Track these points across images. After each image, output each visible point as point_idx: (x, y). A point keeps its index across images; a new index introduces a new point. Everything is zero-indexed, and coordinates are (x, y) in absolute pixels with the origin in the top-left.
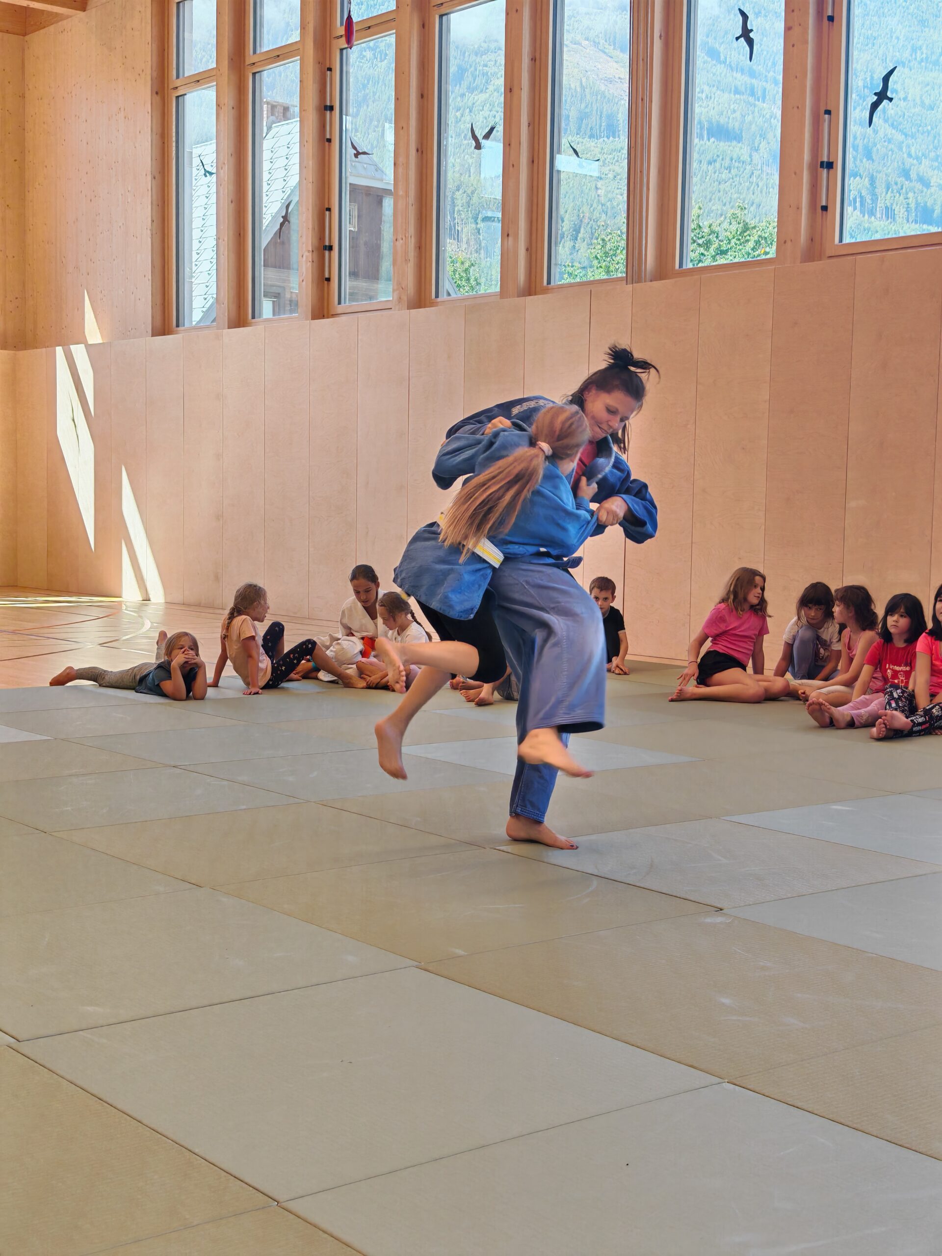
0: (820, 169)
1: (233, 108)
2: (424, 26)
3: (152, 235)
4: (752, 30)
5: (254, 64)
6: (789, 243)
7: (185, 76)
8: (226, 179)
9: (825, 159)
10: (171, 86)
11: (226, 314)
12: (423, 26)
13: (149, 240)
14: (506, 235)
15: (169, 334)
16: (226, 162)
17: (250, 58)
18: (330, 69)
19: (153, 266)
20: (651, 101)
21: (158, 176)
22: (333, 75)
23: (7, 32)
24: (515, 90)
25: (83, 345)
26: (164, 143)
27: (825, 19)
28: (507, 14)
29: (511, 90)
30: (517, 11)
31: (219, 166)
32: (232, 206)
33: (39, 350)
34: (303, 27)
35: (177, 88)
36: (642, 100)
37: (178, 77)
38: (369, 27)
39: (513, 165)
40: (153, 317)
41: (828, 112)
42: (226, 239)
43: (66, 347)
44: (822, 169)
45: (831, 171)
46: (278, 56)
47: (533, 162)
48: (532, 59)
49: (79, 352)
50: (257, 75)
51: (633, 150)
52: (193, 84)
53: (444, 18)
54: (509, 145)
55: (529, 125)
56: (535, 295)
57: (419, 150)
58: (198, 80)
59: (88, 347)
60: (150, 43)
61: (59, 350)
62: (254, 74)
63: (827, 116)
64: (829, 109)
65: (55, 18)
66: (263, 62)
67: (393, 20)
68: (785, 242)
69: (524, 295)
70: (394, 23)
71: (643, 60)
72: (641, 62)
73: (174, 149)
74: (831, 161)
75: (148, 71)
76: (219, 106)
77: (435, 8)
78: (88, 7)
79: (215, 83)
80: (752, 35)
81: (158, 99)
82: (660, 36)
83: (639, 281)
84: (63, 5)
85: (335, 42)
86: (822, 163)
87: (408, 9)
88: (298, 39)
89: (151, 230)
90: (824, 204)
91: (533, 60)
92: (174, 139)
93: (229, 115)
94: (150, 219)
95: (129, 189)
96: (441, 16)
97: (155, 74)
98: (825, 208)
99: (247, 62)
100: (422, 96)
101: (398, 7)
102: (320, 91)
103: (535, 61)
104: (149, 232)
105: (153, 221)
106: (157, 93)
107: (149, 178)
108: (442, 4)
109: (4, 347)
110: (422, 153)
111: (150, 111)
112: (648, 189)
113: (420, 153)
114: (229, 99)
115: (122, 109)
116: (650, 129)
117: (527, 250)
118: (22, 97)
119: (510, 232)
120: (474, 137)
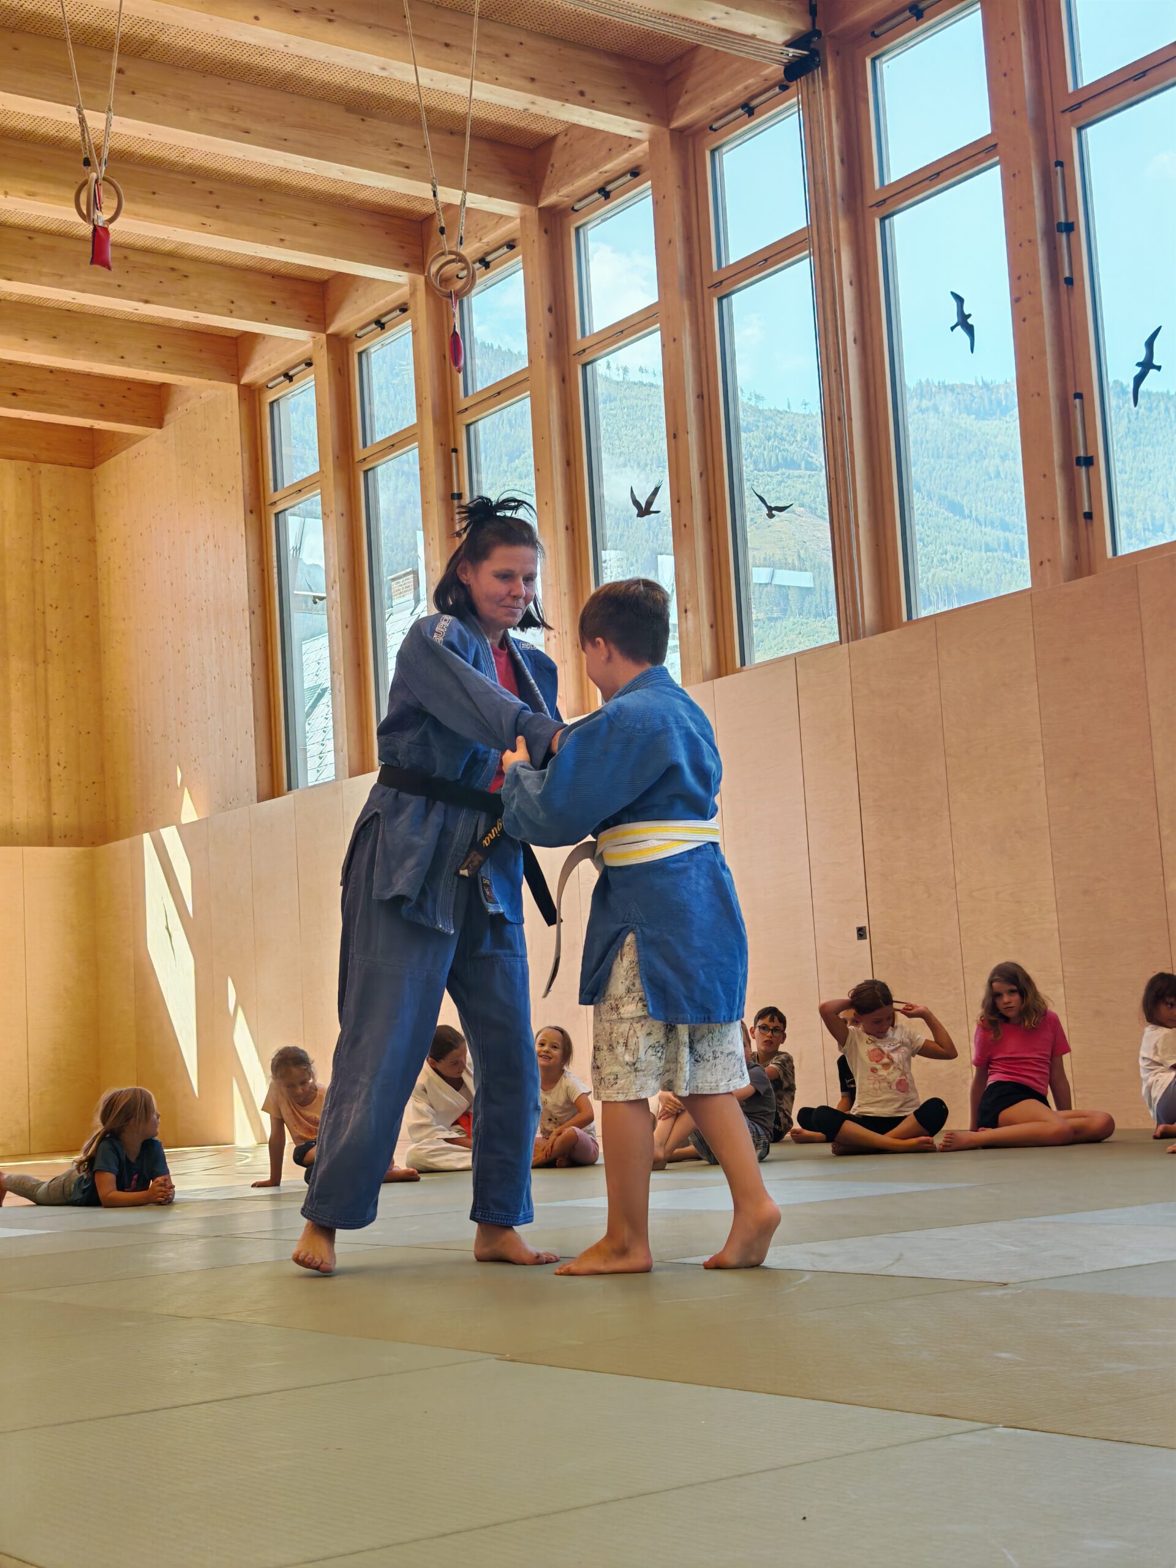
0: (1076, 468)
1: (342, 515)
2: (565, 380)
3: (253, 681)
4: (969, 316)
5: (364, 459)
6: (1046, 564)
7: (285, 486)
8: (339, 600)
9: (1082, 454)
10: (269, 501)
11: (347, 764)
12: (563, 380)
13: (250, 688)
14: (683, 611)
15: (279, 796)
16: (337, 580)
17: (360, 453)
18: (455, 450)
19: (256, 719)
20: (850, 419)
21: (258, 611)
22: (460, 458)
23: (71, 465)
24: (680, 435)
25: (174, 828)
26: (263, 570)
27: (1062, 282)
28: (663, 346)
29: (675, 436)
30: (674, 340)
31: (329, 587)
32: (348, 631)
33: (121, 841)
34: (419, 405)
35: (275, 503)
36: (839, 419)
37: (276, 490)
38: (499, 393)
39: (685, 526)
40: (258, 782)
41: (1079, 396)
42: (342, 672)
43: (154, 833)
44: (1078, 467)
45: (1091, 469)
46: (393, 445)
47: (710, 519)
48: (698, 397)
49: (170, 835)
50: (370, 473)
51: (833, 482)
52: (294, 495)
53: (589, 368)
54: (679, 501)
55: (701, 475)
56: (727, 674)
57: (569, 528)
58: (299, 489)
59: (181, 828)
60: (240, 454)
61: (146, 837)
62: (366, 472)
63: (1077, 401)
64: (1079, 391)
65: (129, 440)
66: (375, 456)
67: (526, 379)
68: (1041, 563)
69: (713, 678)
70: (527, 384)
71: (835, 371)
72: (833, 375)
73: (276, 576)
74: (1089, 455)
75: (240, 486)
76: (325, 514)
77: (577, 356)
78: (165, 423)
79: (319, 491)
80: (970, 321)
81: (253, 517)
82: (855, 340)
83: (856, 637)
84: (135, 422)
85: (459, 417)
86: (1078, 459)
87: (543, 363)
88: (415, 421)
89: (252, 675)
90: (1086, 510)
91: (700, 396)
92: (275, 564)
93: (338, 524)
94: (249, 663)
95: (224, 630)
96: (584, 366)
97: (247, 488)
99: (357, 459)
100: (568, 463)
101: (530, 361)
102: (445, 478)
103: (702, 397)
104: (249, 679)
105: (253, 664)
106: (251, 512)
107: (247, 613)
108: (584, 350)
109: (78, 844)
110: (573, 530)
111: (244, 534)
112: (857, 526)
113: (570, 531)
114: (337, 505)
115: (211, 537)
116: (852, 453)
117: (712, 626)
118: (93, 540)
119: (689, 606)
120: (636, 503)
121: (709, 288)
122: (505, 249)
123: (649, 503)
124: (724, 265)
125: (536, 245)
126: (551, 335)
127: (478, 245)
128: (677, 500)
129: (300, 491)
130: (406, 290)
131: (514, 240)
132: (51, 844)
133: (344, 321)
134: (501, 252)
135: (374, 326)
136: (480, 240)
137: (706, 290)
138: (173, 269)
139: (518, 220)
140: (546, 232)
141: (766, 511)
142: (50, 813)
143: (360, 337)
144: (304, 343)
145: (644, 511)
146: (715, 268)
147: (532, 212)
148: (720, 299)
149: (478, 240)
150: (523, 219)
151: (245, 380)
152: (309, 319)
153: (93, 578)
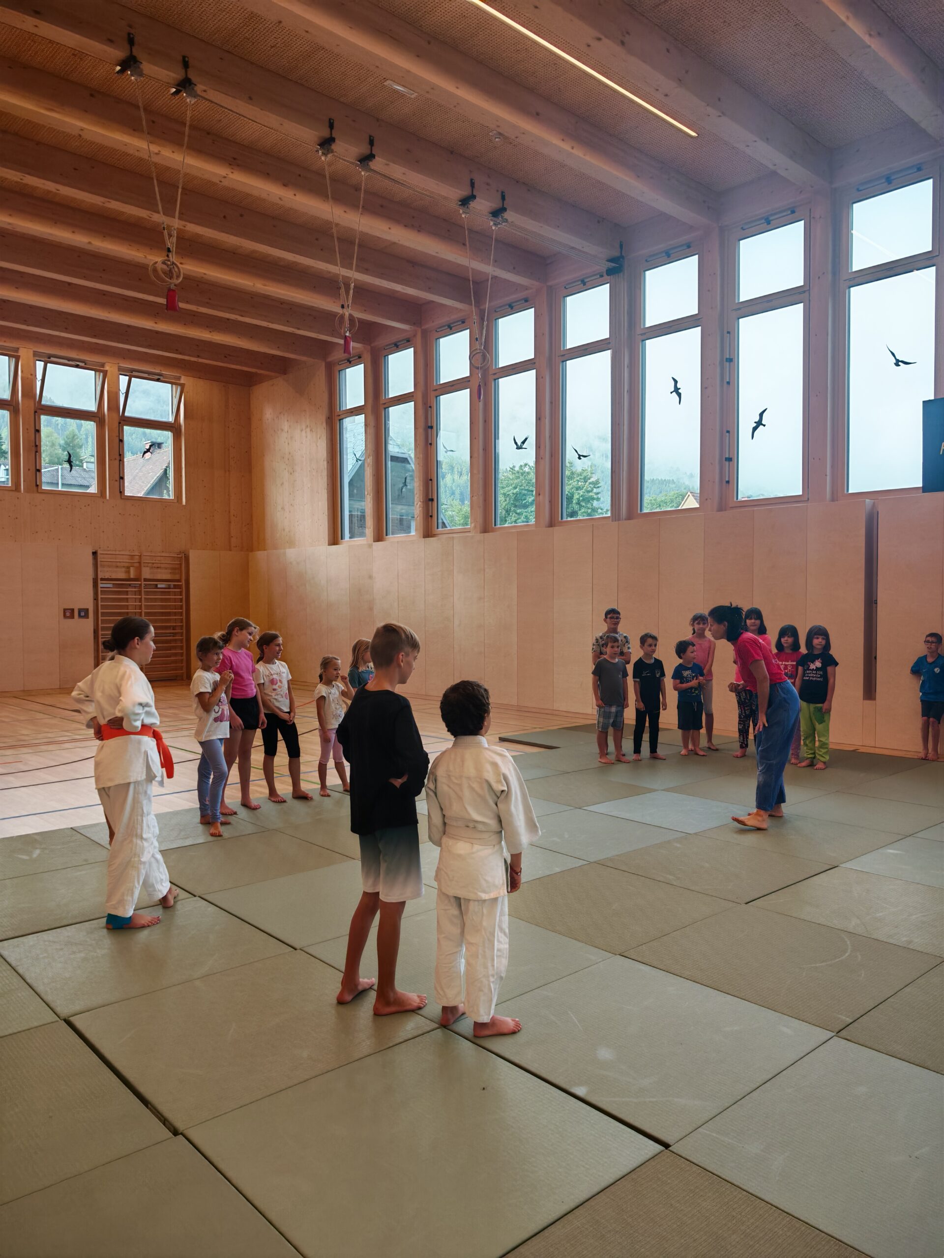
0: (725, 462)
1: (373, 428)
4: (679, 388)
5: (385, 404)
7: (344, 410)
8: (371, 464)
10: (336, 414)
11: (372, 534)
13: (326, 495)
14: (538, 494)
16: (371, 455)
17: (383, 401)
18: (430, 406)
19: (328, 508)
21: (330, 461)
22: (432, 410)
23: (241, 385)
24: (541, 420)
26: (333, 444)
27: (725, 383)
28: (537, 378)
29: (539, 418)
31: (365, 456)
32: (375, 478)
33: (262, 551)
34: (415, 384)
35: (339, 415)
37: (340, 410)
38: (451, 386)
39: (541, 457)
40: (328, 535)
41: (728, 432)
45: (730, 462)
46: (400, 400)
47: (552, 456)
48: (551, 403)
51: (614, 450)
52: (349, 414)
53: (496, 381)
57: (484, 450)
58: (353, 412)
62: (385, 409)
63: (728, 434)
64: (728, 430)
65: (269, 378)
66: (389, 403)
67: (468, 381)
70: (468, 384)
72: (617, 405)
73: (338, 447)
74: (730, 457)
75: (324, 406)
77: (492, 375)
79: (363, 413)
80: (680, 391)
84: (272, 371)
85: (433, 392)
86: (726, 458)
87: (475, 375)
88: (413, 391)
90: (727, 480)
93: (371, 430)
94: (326, 484)
95: (314, 468)
97: (327, 408)
98: (728, 482)
99: (381, 403)
101: (470, 374)
102: (424, 419)
104: (326, 491)
106: (329, 419)
107: (326, 462)
108: (496, 374)
109: (242, 550)
111: (325, 428)
112: (623, 471)
114: (372, 423)
115: (309, 426)
116: (623, 440)
117: (549, 502)
118: (249, 419)
119: (540, 491)
120: (516, 443)
121: (558, 357)
123: (523, 443)
124: (565, 348)
125: (476, 324)
127: (447, 319)
128: (539, 447)
130: (411, 332)
131: (465, 319)
132: (230, 550)
133: (381, 342)
134: (459, 323)
135: (393, 346)
136: (448, 317)
138: (310, 315)
141: (578, 456)
142: (230, 539)
143: (386, 350)
144: (358, 348)
145: (520, 447)
146: (561, 349)
148: (562, 362)
150: (469, 311)
151: (330, 359)
152: (366, 340)
153: (249, 434)
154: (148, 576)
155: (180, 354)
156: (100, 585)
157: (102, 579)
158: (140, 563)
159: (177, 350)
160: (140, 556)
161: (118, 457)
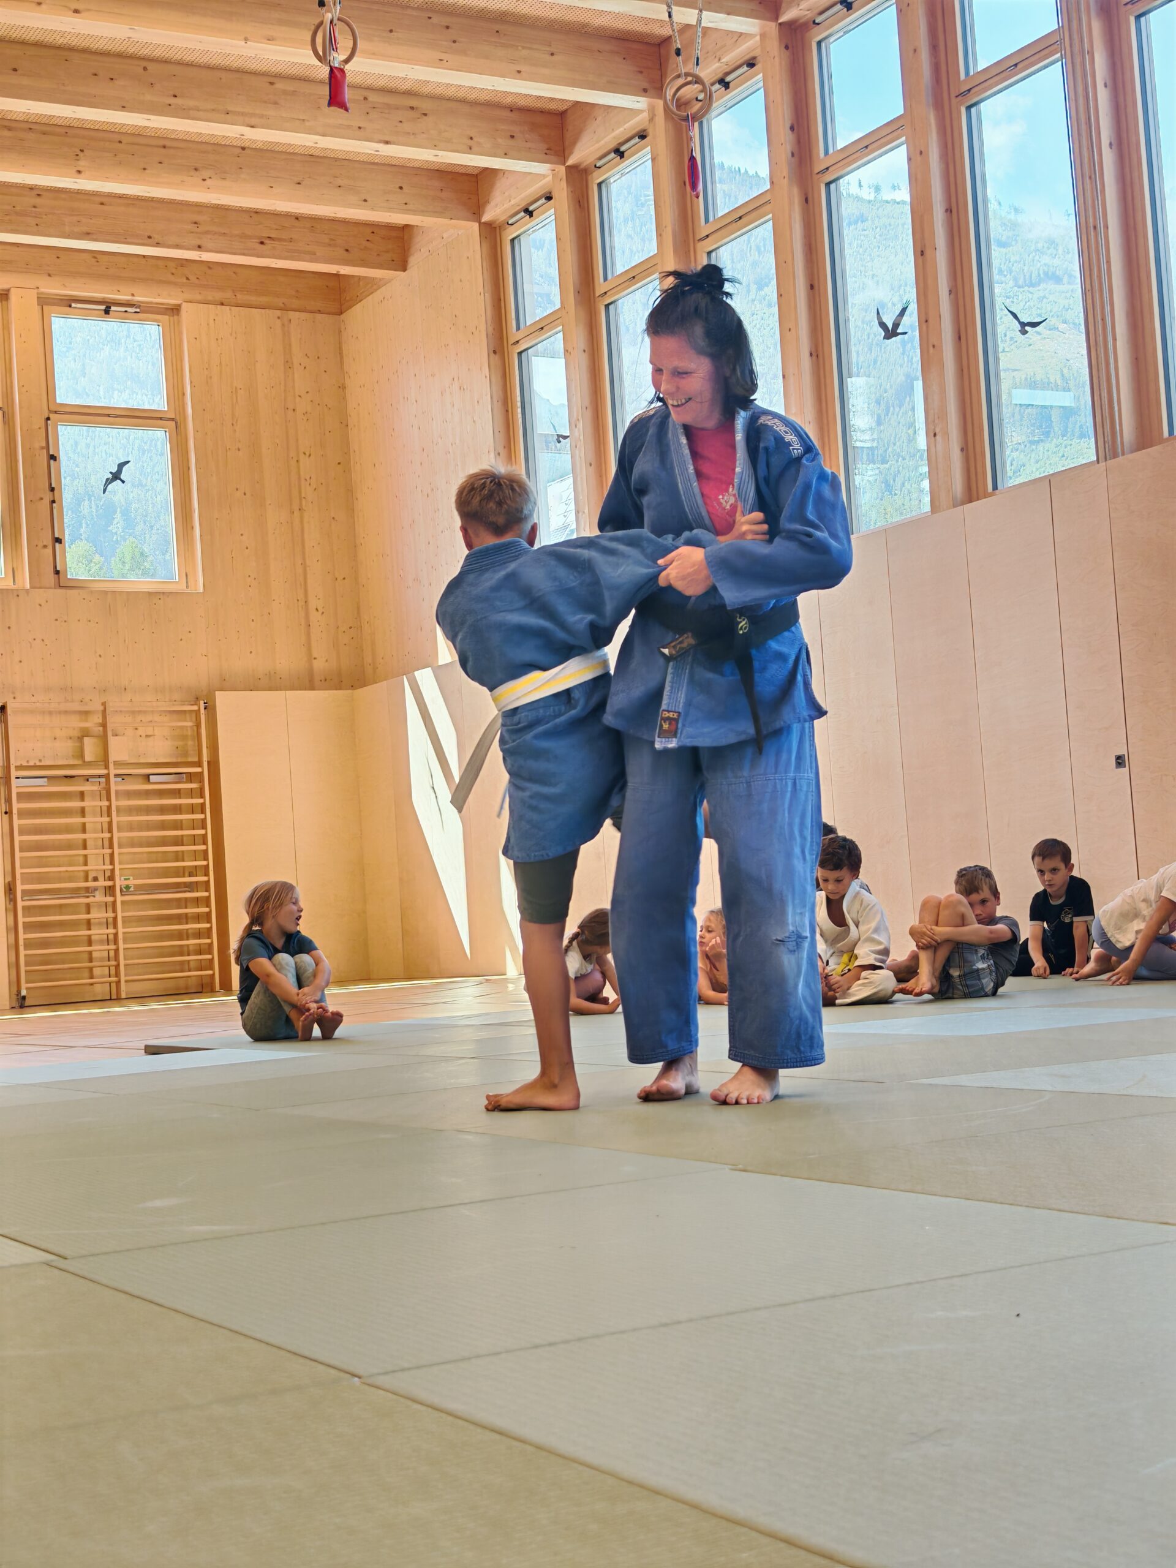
1: (584, 351)
2: (808, 200)
5: (606, 293)
7: (528, 324)
8: (582, 438)
10: (511, 341)
12: (806, 200)
14: (933, 434)
16: (580, 418)
17: (601, 286)
20: (1106, 227)
21: (502, 452)
23: (320, 312)
24: (928, 252)
25: (428, 670)
26: (507, 411)
28: (909, 159)
29: (922, 253)
30: (921, 153)
31: (572, 425)
32: (591, 469)
33: (378, 684)
34: (659, 235)
35: (518, 342)
36: (1095, 228)
37: (518, 328)
38: (740, 218)
39: (934, 346)
42: (586, 511)
43: (411, 675)
46: (634, 277)
47: (960, 338)
48: (947, 210)
50: (611, 307)
51: (1089, 296)
52: (537, 333)
53: (832, 186)
54: (927, 321)
55: (950, 292)
56: (978, 499)
57: (814, 355)
59: (435, 671)
60: (482, 294)
61: (404, 680)
62: (607, 306)
65: (373, 285)
66: (616, 289)
67: (768, 202)
69: (963, 503)
70: (768, 207)
71: (1090, 178)
72: (1088, 181)
73: (520, 416)
75: (483, 327)
76: (567, 351)
77: (820, 175)
78: (409, 266)
79: (561, 327)
81: (496, 359)
82: (1111, 144)
83: (1114, 456)
84: (380, 266)
85: (699, 245)
87: (785, 183)
88: (655, 251)
91: (949, 210)
92: (519, 404)
93: (582, 360)
96: (828, 185)
97: (490, 329)
99: (597, 294)
100: (812, 287)
101: (772, 183)
103: (951, 211)
106: (495, 352)
107: (493, 455)
108: (827, 169)
109: (339, 687)
110: (817, 356)
111: (488, 375)
112: (1115, 339)
113: (814, 357)
114: (580, 340)
115: (456, 379)
116: (1109, 262)
117: (962, 450)
118: (343, 387)
119: (937, 431)
120: (883, 325)
121: (957, 96)
122: (745, 68)
123: (896, 325)
124: (972, 73)
125: (777, 60)
126: (793, 155)
127: (718, 65)
128: (925, 321)
129: (542, 328)
130: (645, 115)
131: (754, 58)
132: (312, 688)
133: (583, 152)
134: (740, 71)
135: (613, 155)
136: (720, 60)
137: (954, 101)
138: (412, 108)
139: (758, 38)
140: (787, 47)
141: (1018, 326)
142: (311, 658)
143: (599, 168)
144: (544, 176)
145: (891, 333)
146: (962, 76)
147: (772, 27)
148: (969, 108)
149: (717, 59)
150: (763, 36)
151: (486, 218)
152: (547, 152)
153: (344, 425)
154: (124, 757)
155: (158, 245)
156: (14, 782)
157: (19, 768)
158: (104, 725)
159: (150, 237)
160: (104, 712)
161: (48, 497)
